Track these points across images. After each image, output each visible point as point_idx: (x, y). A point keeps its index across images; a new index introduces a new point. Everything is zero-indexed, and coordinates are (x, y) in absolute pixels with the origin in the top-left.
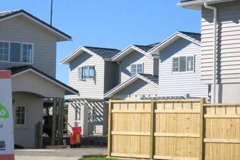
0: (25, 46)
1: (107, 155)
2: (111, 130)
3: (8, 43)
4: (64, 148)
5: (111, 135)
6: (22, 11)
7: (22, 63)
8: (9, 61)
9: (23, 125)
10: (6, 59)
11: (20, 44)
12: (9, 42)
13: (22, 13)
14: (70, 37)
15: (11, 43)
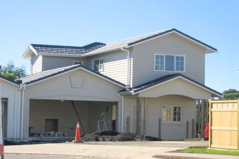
0: (178, 58)
1: (208, 147)
2: (211, 126)
3: (163, 56)
4: (199, 140)
5: (211, 130)
6: (174, 29)
7: (175, 72)
8: (164, 71)
9: (179, 122)
10: (162, 68)
11: (173, 56)
12: (165, 55)
13: (174, 31)
14: (216, 50)
15: (166, 56)
